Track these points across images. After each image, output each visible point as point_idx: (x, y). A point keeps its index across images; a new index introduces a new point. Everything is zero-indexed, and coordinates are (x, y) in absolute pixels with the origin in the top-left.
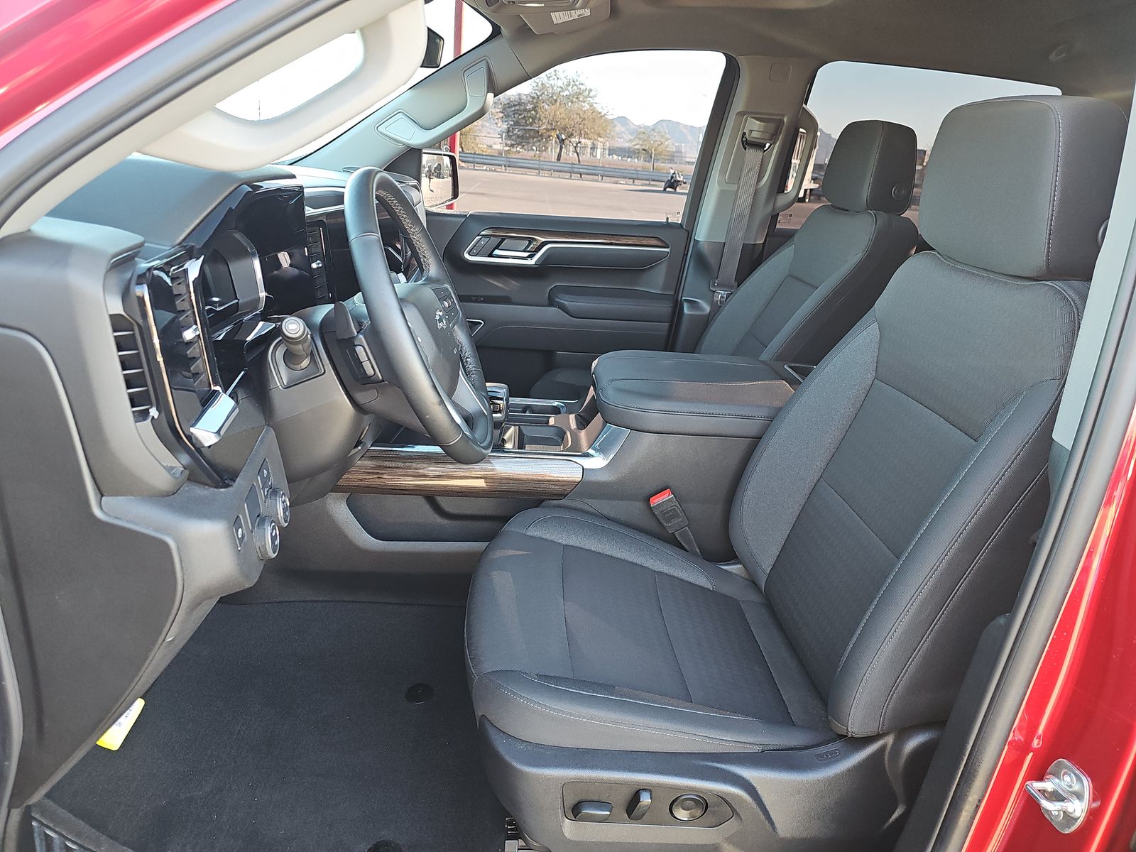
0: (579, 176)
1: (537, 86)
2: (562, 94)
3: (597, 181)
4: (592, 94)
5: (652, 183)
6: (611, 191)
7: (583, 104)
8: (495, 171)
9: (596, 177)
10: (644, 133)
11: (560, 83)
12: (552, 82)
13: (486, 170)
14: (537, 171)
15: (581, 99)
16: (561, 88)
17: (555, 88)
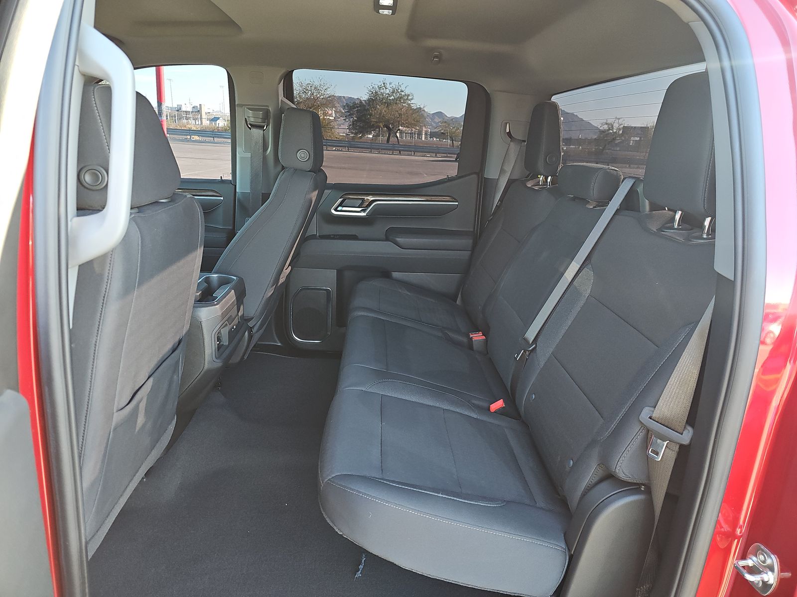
0: (399, 152)
1: (372, 94)
2: (389, 98)
3: (411, 155)
4: (410, 97)
5: (448, 155)
6: (417, 162)
7: (404, 105)
8: (341, 151)
9: (410, 153)
10: (445, 122)
11: (388, 91)
12: (382, 91)
13: (335, 150)
14: (370, 150)
15: (402, 101)
16: (388, 94)
17: (384, 95)
